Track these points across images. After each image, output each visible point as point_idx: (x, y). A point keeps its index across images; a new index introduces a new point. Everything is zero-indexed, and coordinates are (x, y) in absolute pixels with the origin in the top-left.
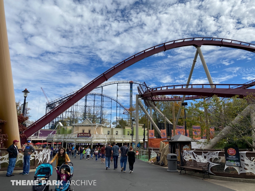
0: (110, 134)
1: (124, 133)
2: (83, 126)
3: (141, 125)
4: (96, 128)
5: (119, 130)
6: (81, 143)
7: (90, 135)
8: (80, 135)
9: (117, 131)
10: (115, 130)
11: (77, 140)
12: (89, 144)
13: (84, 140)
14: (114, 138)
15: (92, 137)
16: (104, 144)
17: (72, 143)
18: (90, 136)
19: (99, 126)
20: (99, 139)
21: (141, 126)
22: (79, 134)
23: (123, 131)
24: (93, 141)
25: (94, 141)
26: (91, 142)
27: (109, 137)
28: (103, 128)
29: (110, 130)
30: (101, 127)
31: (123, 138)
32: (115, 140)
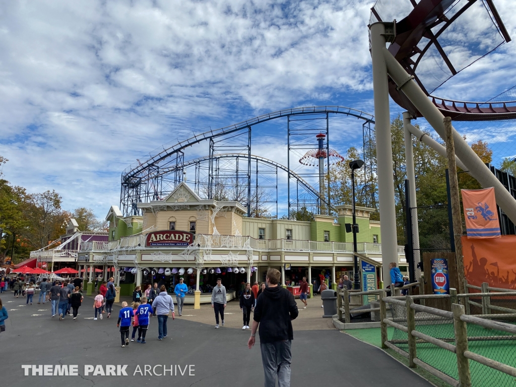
0: (267, 236)
1: (312, 236)
2: (169, 208)
3: (368, 212)
4: (215, 214)
5: (297, 227)
6: (159, 268)
7: (192, 239)
8: (155, 240)
9: (288, 230)
10: (283, 226)
11: (145, 257)
12: (186, 269)
13: (169, 258)
14: (278, 250)
15: (199, 245)
16: (243, 269)
17: (133, 267)
18: (192, 242)
19: (224, 207)
20: (226, 252)
21: (366, 215)
22: (153, 235)
23: (307, 228)
24: (201, 261)
25: (205, 258)
26: (194, 263)
27: (262, 247)
28: (241, 218)
29: (267, 225)
30: (233, 213)
31: (309, 251)
32: (283, 256)
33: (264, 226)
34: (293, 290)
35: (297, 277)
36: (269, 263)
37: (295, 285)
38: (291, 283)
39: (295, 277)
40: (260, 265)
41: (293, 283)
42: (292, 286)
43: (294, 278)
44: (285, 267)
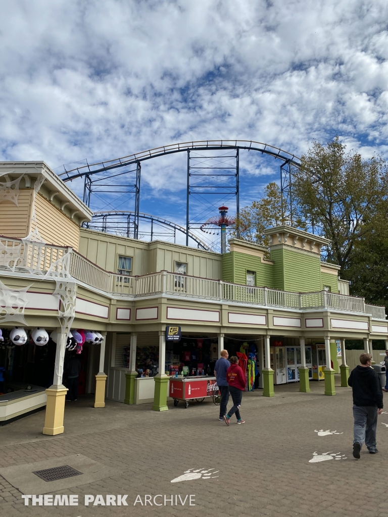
0: (136, 272)
1: (225, 279)
3: (318, 245)
9: (179, 265)
14: (154, 297)
28: (77, 229)
29: (137, 251)
30: (35, 195)
31: (221, 302)
32: (164, 307)
33: (130, 253)
34: (184, 387)
35: (194, 357)
36: (133, 326)
37: (190, 374)
38: (181, 369)
39: (191, 358)
40: (110, 329)
41: (186, 369)
42: (182, 377)
43: (188, 358)
44: (166, 333)
